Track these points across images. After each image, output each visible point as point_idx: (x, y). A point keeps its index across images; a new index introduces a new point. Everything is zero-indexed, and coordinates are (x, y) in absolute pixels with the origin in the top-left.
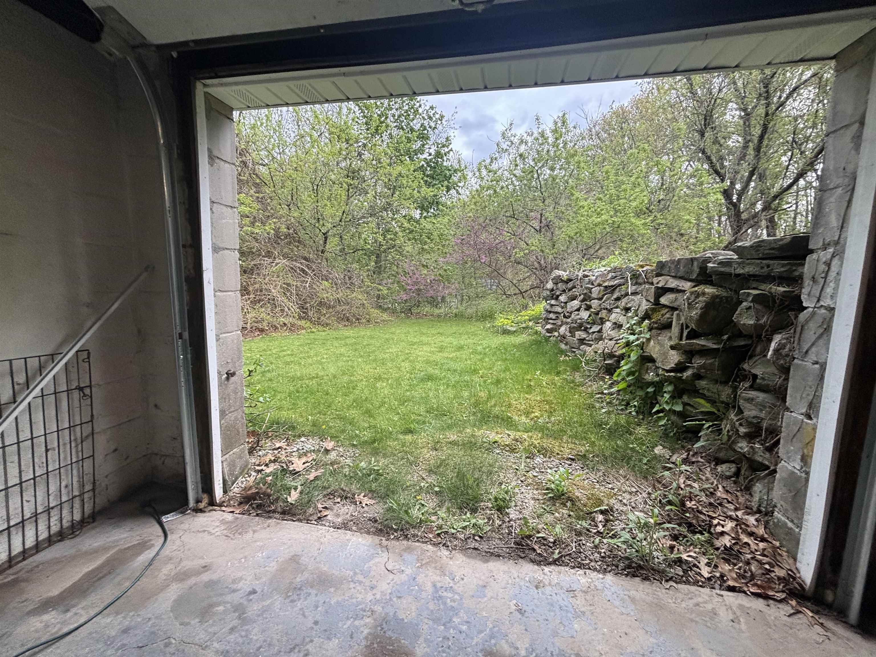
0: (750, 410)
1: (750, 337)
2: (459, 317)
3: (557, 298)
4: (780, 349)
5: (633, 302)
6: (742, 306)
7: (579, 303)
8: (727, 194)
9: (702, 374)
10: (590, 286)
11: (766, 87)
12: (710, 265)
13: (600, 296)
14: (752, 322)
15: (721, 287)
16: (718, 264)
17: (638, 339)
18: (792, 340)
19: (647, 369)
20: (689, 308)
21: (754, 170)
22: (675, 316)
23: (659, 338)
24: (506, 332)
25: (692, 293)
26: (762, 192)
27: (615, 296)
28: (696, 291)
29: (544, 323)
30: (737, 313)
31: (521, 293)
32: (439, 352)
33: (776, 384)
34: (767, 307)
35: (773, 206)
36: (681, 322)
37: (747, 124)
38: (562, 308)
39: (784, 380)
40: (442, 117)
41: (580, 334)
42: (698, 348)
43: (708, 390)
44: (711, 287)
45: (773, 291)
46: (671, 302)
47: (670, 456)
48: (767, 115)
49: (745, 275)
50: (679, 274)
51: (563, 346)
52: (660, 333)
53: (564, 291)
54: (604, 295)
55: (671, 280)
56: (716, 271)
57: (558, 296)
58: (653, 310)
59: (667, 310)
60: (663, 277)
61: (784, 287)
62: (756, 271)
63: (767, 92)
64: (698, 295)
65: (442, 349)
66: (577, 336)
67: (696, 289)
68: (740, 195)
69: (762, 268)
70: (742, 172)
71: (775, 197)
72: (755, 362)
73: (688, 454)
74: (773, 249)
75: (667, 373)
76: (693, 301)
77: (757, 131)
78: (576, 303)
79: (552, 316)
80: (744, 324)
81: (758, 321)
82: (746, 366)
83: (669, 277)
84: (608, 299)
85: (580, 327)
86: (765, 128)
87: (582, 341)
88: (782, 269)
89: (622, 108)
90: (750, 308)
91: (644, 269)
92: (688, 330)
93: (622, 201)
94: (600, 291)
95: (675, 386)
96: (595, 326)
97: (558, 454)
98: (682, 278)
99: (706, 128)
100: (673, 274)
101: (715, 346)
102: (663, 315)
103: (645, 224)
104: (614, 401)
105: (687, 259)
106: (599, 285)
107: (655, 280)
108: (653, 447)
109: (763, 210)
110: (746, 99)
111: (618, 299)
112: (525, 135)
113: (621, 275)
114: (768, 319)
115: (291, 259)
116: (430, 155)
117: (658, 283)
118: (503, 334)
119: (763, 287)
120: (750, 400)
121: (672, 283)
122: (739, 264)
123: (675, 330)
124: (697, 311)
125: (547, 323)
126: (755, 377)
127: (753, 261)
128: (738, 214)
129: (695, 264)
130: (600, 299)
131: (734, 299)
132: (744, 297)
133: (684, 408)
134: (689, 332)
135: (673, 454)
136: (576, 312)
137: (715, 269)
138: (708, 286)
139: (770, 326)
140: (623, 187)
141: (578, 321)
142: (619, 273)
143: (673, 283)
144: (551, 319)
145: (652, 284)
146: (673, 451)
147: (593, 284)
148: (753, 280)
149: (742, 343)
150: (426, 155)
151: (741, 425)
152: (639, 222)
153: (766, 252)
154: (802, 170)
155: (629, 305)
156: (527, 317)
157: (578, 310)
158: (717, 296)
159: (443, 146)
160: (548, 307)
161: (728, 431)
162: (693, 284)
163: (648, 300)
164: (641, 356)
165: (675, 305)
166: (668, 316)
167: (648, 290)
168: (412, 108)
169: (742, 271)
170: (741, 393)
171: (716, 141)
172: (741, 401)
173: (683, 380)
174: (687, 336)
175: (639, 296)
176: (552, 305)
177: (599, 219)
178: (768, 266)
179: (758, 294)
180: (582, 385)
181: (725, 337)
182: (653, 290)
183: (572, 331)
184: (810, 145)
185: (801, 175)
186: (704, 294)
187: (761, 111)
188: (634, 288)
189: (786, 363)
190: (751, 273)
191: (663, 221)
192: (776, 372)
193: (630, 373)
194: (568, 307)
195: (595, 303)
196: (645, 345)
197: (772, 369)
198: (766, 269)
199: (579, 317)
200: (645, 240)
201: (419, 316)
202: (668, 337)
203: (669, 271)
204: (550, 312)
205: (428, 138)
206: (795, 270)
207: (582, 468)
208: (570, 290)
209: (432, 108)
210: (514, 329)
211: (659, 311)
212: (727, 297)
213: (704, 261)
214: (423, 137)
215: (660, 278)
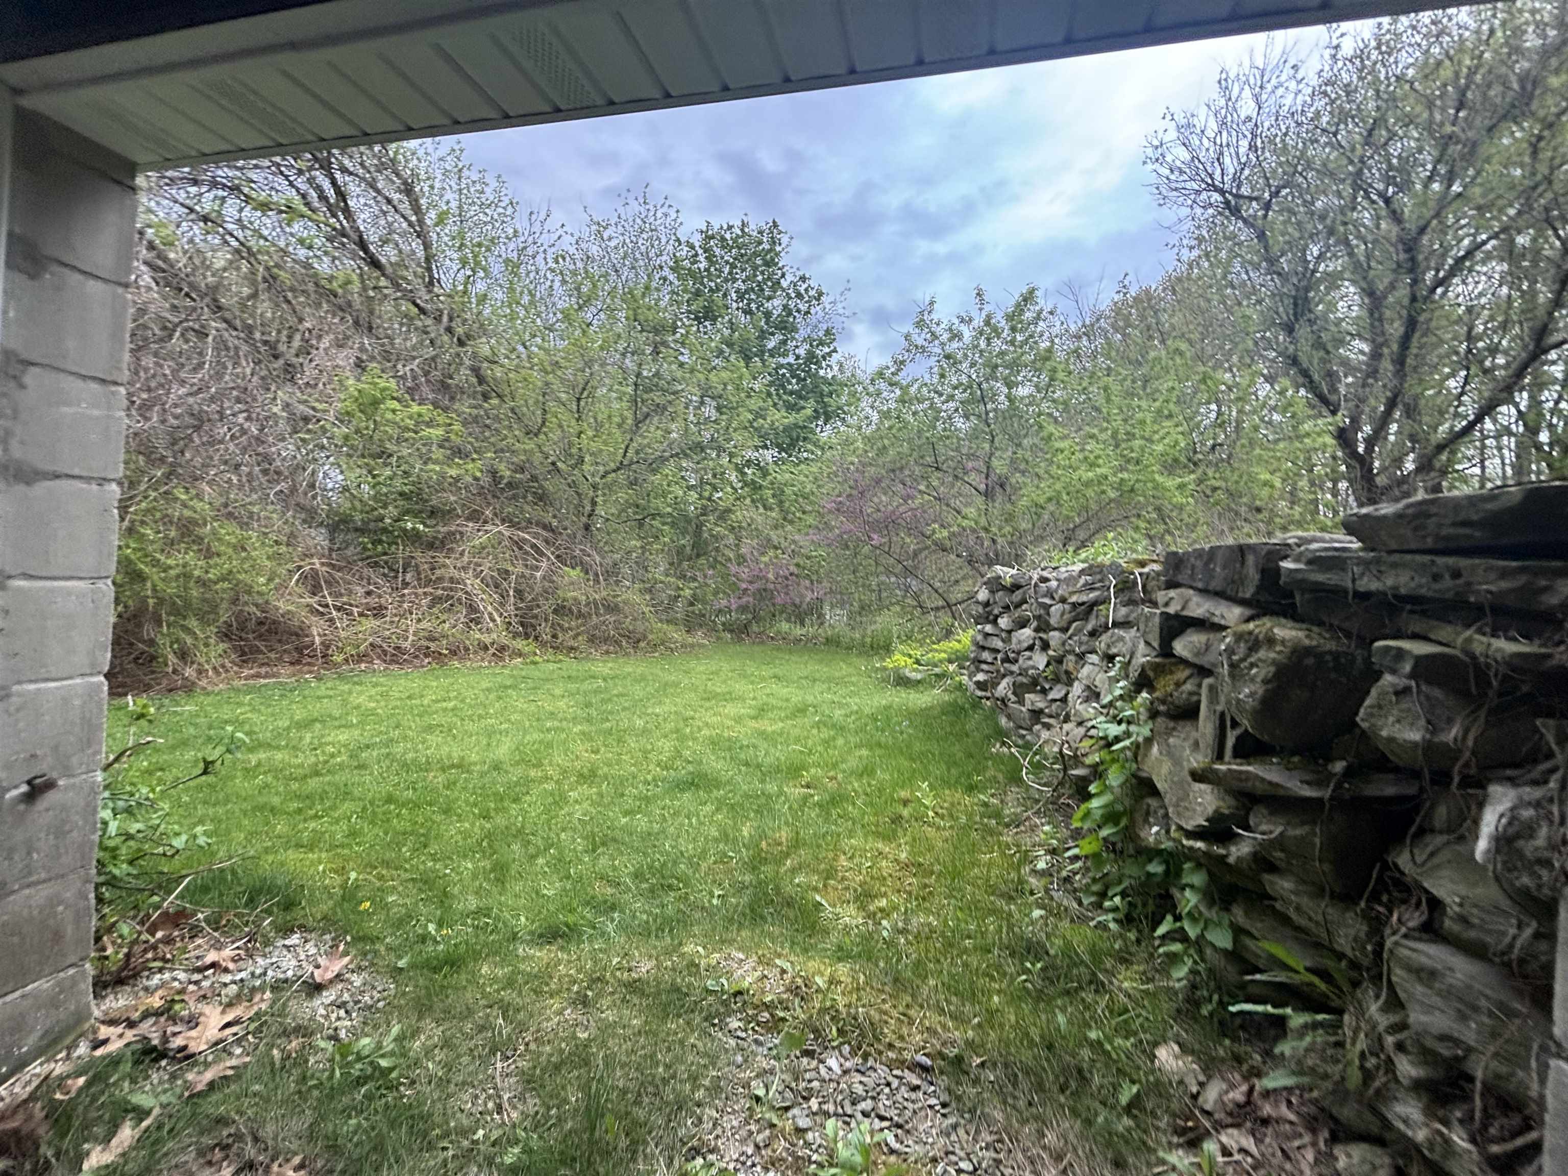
0: (1429, 1009)
1: (1415, 774)
2: (833, 643)
3: (995, 622)
4: (1518, 836)
5: (1121, 644)
6: (1382, 682)
7: (1033, 634)
8: (1344, 437)
9: (1278, 863)
10: (1047, 601)
11: (1409, 250)
12: (1287, 565)
13: (1064, 624)
14: (1415, 736)
15: (1320, 624)
16: (1309, 562)
17: (1128, 734)
18: (1555, 810)
19: (1148, 813)
20: (1232, 676)
21: (1396, 396)
22: (1204, 691)
23: (1171, 740)
24: (902, 682)
25: (1239, 637)
26: (1413, 438)
27: (1090, 627)
28: (1250, 633)
29: (972, 668)
30: (1367, 702)
31: (949, 606)
32: (755, 718)
33: (1511, 946)
34: (1463, 694)
35: (1437, 465)
36: (1219, 708)
37: (1376, 315)
38: (1003, 641)
39: (1537, 936)
40: (820, 294)
41: (1033, 700)
42: (1260, 788)
43: (1298, 909)
44: (1290, 624)
45: (1478, 649)
46: (1198, 654)
47: (1201, 1085)
48: (1414, 299)
49: (1385, 594)
50: (1215, 585)
51: (1003, 721)
52: (1174, 729)
53: (1007, 608)
54: (1070, 623)
55: (1196, 598)
56: (1303, 581)
57: (997, 617)
58: (1159, 669)
59: (1187, 672)
60: (1179, 591)
61: (1514, 639)
62: (1420, 586)
63: (1413, 259)
64: (1254, 646)
65: (761, 711)
66: (1028, 702)
67: (1251, 626)
68: (1370, 442)
69: (1436, 577)
70: (1372, 401)
71: (1440, 448)
72: (1432, 855)
73: (1251, 1090)
74: (1465, 524)
75: (1188, 838)
76: (1243, 660)
77: (1396, 329)
78: (1027, 633)
79: (986, 656)
80: (1391, 740)
81: (1434, 732)
82: (1403, 860)
83: (1191, 592)
84: (1079, 631)
85: (1034, 685)
86: (1411, 325)
87: (1036, 714)
88: (1504, 585)
89: (1147, 291)
90: (1406, 690)
91: (1146, 570)
92: (1238, 732)
93: (1137, 443)
94: (1063, 614)
95: (1210, 873)
96: (1059, 686)
97: (891, 1046)
98: (1220, 595)
99: (1297, 320)
100: (1200, 585)
101: (1308, 792)
102: (1178, 685)
103: (1181, 487)
104: (1078, 877)
105: (1229, 547)
106: (1063, 600)
107: (1161, 596)
108: (1156, 1044)
109: (1418, 470)
110: (1372, 273)
111: (1093, 634)
112: (956, 321)
113: (1101, 581)
114: (1466, 731)
115: (513, 525)
116: (798, 357)
117: (1167, 604)
118: (898, 684)
119: (1445, 632)
120: (1427, 975)
121: (1198, 605)
122: (1366, 564)
123: (1206, 726)
124: (1253, 688)
125: (979, 670)
126: (1435, 904)
127: (1408, 557)
128: (1368, 476)
129: (1250, 559)
130: (1064, 630)
131: (1359, 660)
132: (1387, 661)
133: (1236, 941)
134: (1239, 739)
135: (1209, 1078)
136: (1027, 653)
137: (1299, 576)
138: (1283, 621)
139: (1473, 753)
140: (1139, 416)
141: (1030, 672)
142: (1098, 577)
143: (1199, 607)
144: (985, 662)
145: (1155, 604)
146: (1210, 1067)
147: (1053, 598)
148: (1412, 612)
149: (1390, 791)
150: (791, 359)
151: (1400, 1047)
152: (1171, 483)
153: (1444, 532)
154: (1491, 399)
155: (1114, 650)
156: (944, 655)
157: (1031, 648)
158: (1308, 651)
159: (821, 343)
160: (979, 638)
161: (1362, 1055)
162: (1248, 612)
163: (1148, 643)
164: (1134, 776)
165: (1204, 661)
166: (1188, 687)
167: (1148, 619)
168: (769, 279)
169: (1374, 586)
170: (1396, 943)
171: (1319, 345)
172: (1398, 971)
173: (1228, 864)
174: (1235, 748)
175: (1133, 631)
176: (987, 635)
177: (1090, 474)
178: (1456, 574)
179: (1428, 657)
180: (1016, 822)
181: (1339, 766)
182: (1157, 620)
183: (1019, 690)
184: (1501, 360)
185: (1487, 410)
186: (1271, 641)
187: (1403, 293)
188: (1123, 611)
189: (1540, 887)
190: (1403, 591)
191: (1223, 484)
192: (1505, 903)
193: (1111, 817)
194: (1014, 640)
195: (1055, 637)
196: (1142, 751)
197: (1489, 892)
198: (1447, 582)
199: (1031, 663)
200: (1185, 516)
201: (761, 639)
202: (1191, 741)
203: (1192, 576)
204: (983, 648)
205: (795, 330)
206: (1546, 589)
207: (944, 1105)
208: (1018, 606)
209: (803, 279)
210: (919, 676)
211: (1171, 673)
212: (1336, 656)
213: (1269, 553)
214: (785, 328)
215: (1172, 593)
